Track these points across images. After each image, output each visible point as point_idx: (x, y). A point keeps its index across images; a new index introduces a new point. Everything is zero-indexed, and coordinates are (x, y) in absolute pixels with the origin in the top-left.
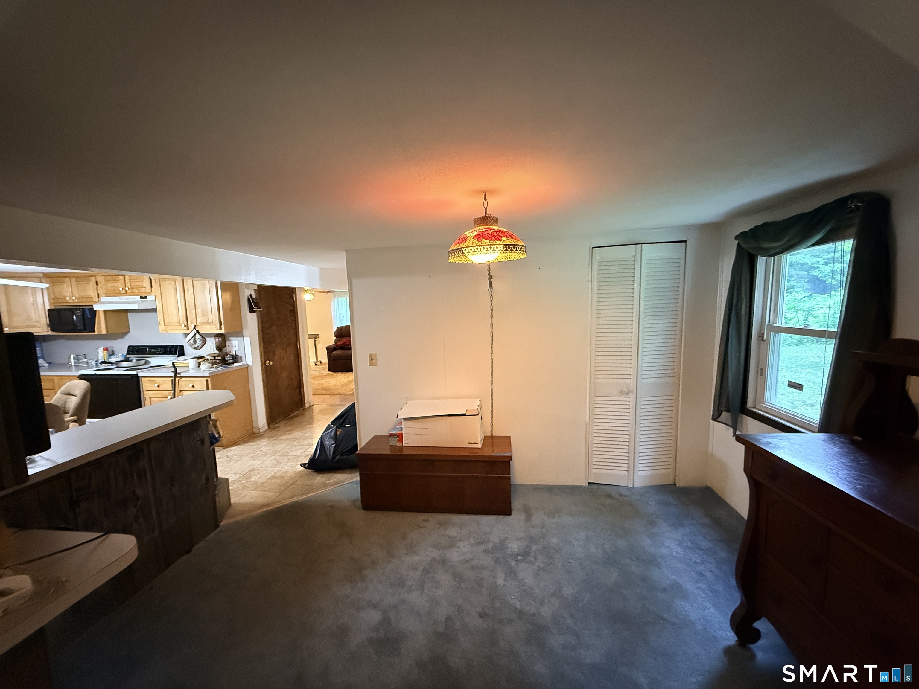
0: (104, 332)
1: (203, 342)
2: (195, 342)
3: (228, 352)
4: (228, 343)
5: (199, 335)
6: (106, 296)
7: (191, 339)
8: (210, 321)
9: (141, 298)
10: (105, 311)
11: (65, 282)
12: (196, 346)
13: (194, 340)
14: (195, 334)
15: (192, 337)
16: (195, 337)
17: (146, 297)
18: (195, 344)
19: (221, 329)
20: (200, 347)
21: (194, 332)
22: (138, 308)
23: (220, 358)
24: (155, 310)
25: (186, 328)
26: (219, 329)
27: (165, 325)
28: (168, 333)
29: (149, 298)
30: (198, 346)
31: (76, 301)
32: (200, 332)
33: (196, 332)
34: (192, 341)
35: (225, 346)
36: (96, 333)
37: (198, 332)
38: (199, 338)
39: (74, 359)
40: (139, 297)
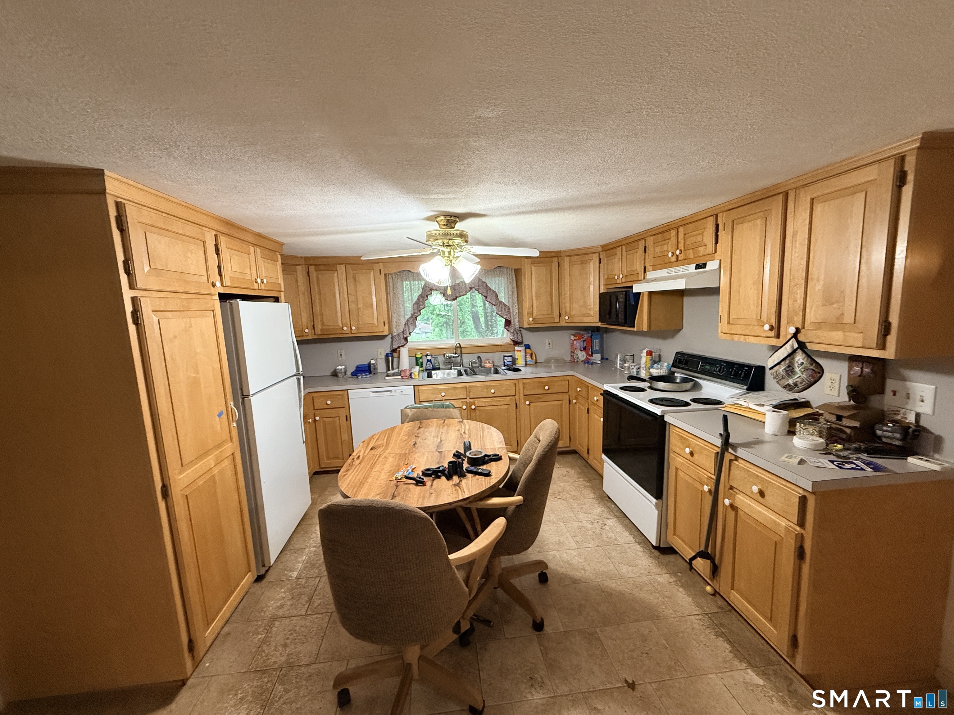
0: (645, 328)
1: (813, 377)
2: (790, 371)
3: (885, 409)
4: (891, 384)
5: (804, 355)
6: (653, 270)
7: (779, 363)
8: (849, 318)
9: (698, 267)
10: (651, 293)
11: (616, 254)
12: (791, 381)
13: (789, 366)
14: (794, 352)
15: (784, 359)
16: (793, 359)
17: (704, 266)
18: (790, 376)
19: (882, 346)
20: (801, 387)
21: (793, 346)
22: (684, 288)
23: (857, 424)
24: (715, 291)
25: (772, 334)
26: (875, 346)
27: (729, 323)
28: (732, 340)
29: (712, 265)
30: (796, 385)
31: (624, 280)
32: (810, 346)
33: (796, 346)
34: (781, 368)
35: (882, 391)
36: (635, 329)
37: (802, 346)
38: (802, 363)
39: (620, 360)
40: (695, 265)
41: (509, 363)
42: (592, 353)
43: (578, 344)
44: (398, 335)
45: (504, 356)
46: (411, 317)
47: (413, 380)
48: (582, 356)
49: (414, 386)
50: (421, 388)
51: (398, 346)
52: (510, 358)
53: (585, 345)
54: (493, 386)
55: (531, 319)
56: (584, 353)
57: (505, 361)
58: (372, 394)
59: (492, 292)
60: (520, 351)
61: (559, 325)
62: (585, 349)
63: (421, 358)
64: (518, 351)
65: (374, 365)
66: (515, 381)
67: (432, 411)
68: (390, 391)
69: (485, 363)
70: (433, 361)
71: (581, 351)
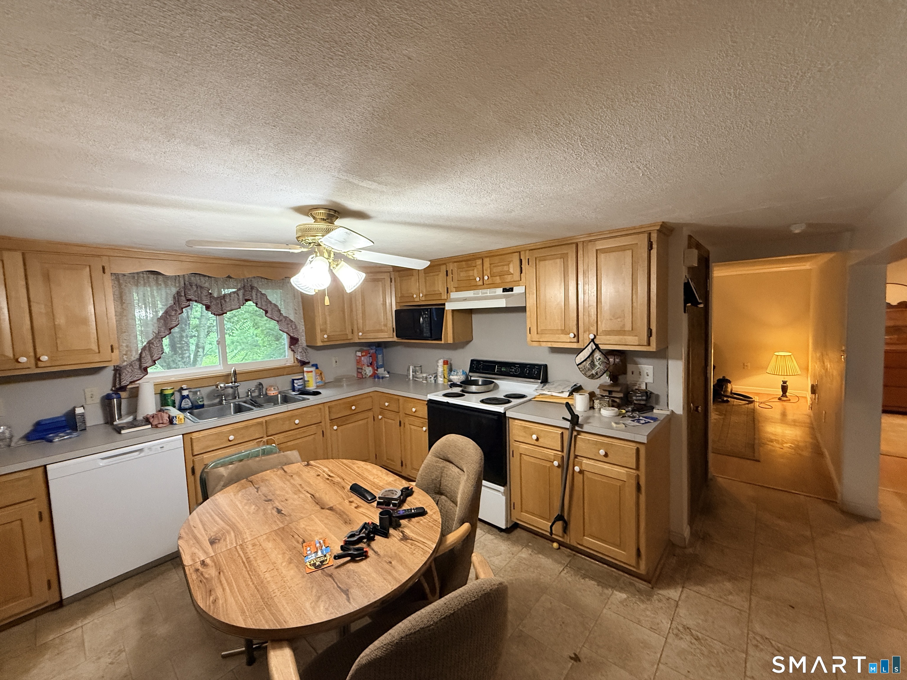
0: (450, 341)
1: (606, 367)
2: (593, 365)
3: (628, 383)
4: (630, 368)
5: (600, 353)
6: (456, 291)
7: (585, 360)
8: (628, 327)
9: (505, 290)
10: (453, 311)
11: (413, 275)
12: (594, 372)
13: (592, 361)
14: (593, 351)
15: (589, 357)
16: (593, 356)
17: (511, 290)
18: (593, 368)
19: (649, 344)
20: (599, 374)
21: (592, 348)
22: (505, 306)
24: (523, 309)
25: (575, 340)
26: (646, 344)
27: (537, 333)
28: (541, 345)
29: (518, 290)
30: (597, 374)
31: (423, 299)
32: (602, 347)
33: (594, 347)
34: (587, 364)
35: (625, 372)
36: (443, 342)
37: (597, 346)
38: (600, 359)
39: (413, 372)
40: (502, 289)
41: (300, 387)
42: (377, 368)
43: (365, 361)
44: (131, 365)
45: (293, 380)
46: (156, 337)
47: (176, 427)
48: (369, 371)
49: (183, 435)
50: (194, 435)
51: (130, 380)
52: (301, 381)
53: (371, 361)
54: (296, 415)
55: (326, 336)
56: (370, 368)
57: (296, 385)
58: (102, 463)
59: (273, 306)
60: (312, 372)
61: (352, 341)
62: (371, 364)
63: (173, 394)
64: (308, 372)
65: (82, 415)
66: (320, 406)
67: (260, 460)
68: (141, 450)
69: (270, 390)
70: (190, 396)
71: (368, 366)
